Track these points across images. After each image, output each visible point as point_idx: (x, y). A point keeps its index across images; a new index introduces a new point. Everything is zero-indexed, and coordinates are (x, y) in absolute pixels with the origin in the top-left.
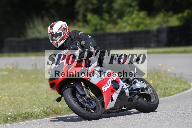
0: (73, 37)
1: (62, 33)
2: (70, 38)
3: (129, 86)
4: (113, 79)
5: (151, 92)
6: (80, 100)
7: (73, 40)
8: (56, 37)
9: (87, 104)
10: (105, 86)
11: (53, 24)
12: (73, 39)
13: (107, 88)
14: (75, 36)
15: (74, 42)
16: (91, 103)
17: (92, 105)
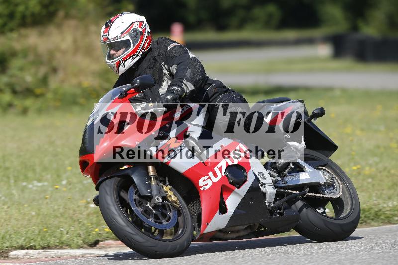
1: (131, 41)
4: (232, 161)
5: (341, 193)
6: (135, 210)
8: (117, 50)
9: (151, 220)
10: (207, 177)
11: (113, 20)
15: (158, 64)
16: (165, 216)
17: (167, 223)
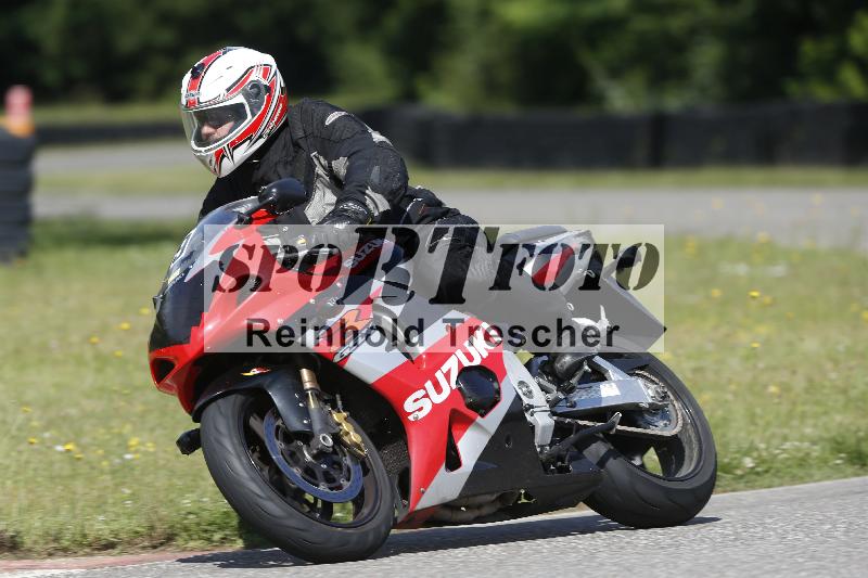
1: (247, 107)
3: (556, 394)
4: (470, 358)
5: (679, 426)
7: (298, 146)
8: (216, 126)
10: (420, 393)
11: (208, 61)
12: (300, 141)
13: (434, 404)
15: (304, 155)
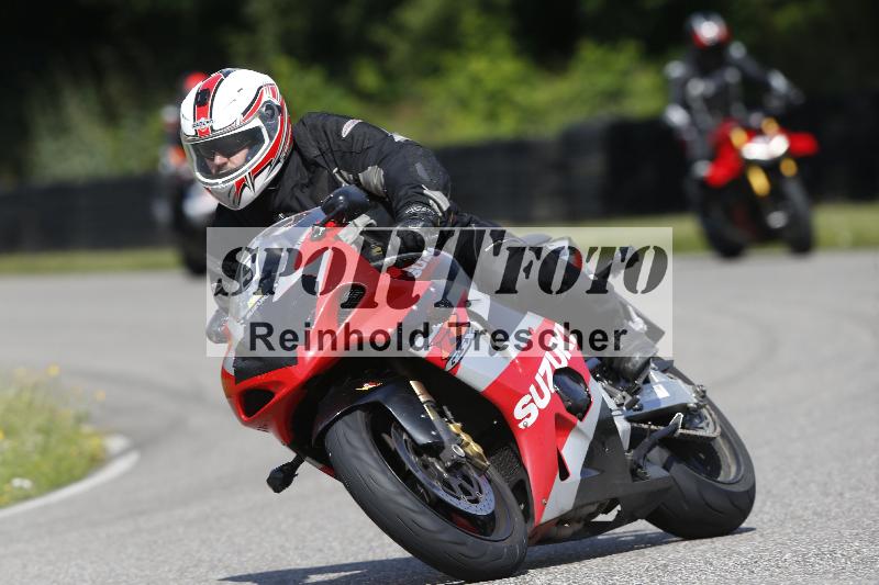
0: (313, 152)
1: (264, 129)
2: (296, 158)
4: (559, 361)
5: (719, 428)
7: (317, 165)
8: (229, 154)
10: (527, 398)
12: (318, 160)
13: (539, 410)
14: (324, 146)
15: (325, 173)
